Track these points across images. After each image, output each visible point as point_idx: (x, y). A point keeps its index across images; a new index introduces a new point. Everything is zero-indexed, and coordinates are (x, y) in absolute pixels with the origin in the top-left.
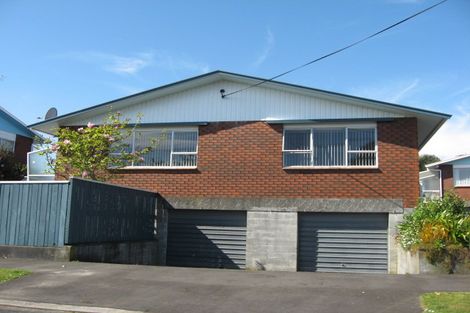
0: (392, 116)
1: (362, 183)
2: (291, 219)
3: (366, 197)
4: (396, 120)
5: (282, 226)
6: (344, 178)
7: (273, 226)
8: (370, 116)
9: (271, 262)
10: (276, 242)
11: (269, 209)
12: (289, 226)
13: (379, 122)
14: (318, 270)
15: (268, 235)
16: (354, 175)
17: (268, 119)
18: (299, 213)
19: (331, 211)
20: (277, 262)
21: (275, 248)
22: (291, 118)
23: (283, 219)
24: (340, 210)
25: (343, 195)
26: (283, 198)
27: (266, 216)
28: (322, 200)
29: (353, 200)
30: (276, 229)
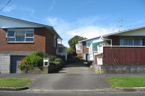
0: (38, 27)
1: (29, 47)
2: (8, 58)
3: (30, 51)
4: (39, 28)
5: (6, 60)
6: (24, 45)
7: (3, 60)
8: (32, 27)
9: (2, 70)
10: (4, 64)
11: (2, 55)
12: (8, 60)
13: (35, 28)
14: (17, 73)
15: (2, 63)
16: (27, 44)
17: (3, 27)
18: (10, 56)
19: (20, 55)
20: (4, 70)
21: (4, 66)
22: (10, 27)
23: (6, 58)
24: (22, 55)
25: (23, 50)
26: (6, 51)
27: (1, 57)
28: (17, 52)
29: (26, 52)
30: (4, 61)
